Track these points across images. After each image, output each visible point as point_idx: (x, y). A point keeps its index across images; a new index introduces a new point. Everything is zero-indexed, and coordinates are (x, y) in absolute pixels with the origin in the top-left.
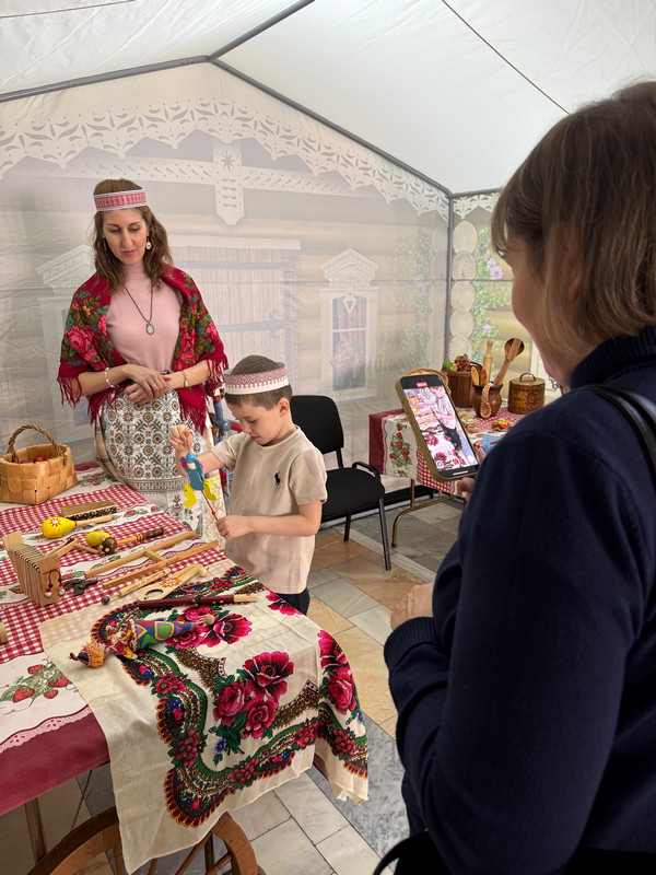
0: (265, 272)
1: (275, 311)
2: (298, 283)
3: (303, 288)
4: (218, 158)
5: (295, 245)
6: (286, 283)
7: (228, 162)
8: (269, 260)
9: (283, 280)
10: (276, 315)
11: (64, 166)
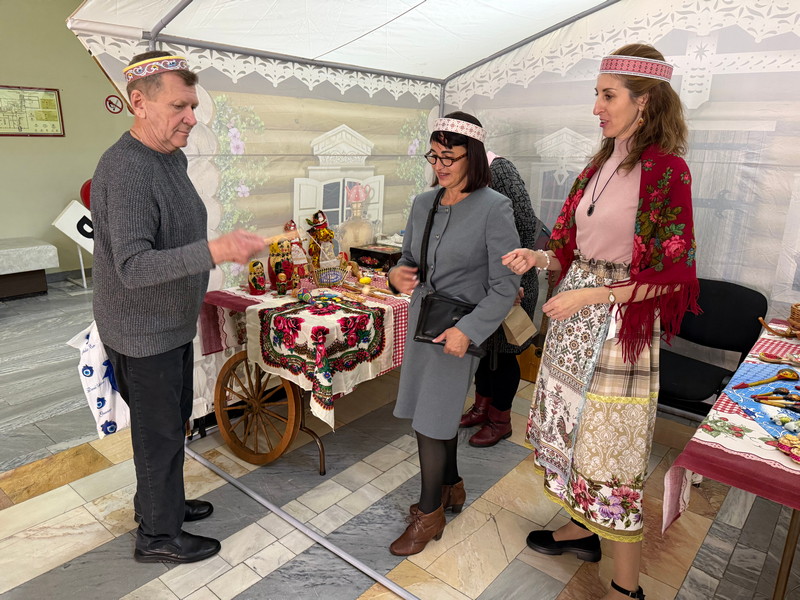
0: (722, 152)
1: (725, 191)
2: (762, 166)
3: (769, 171)
4: (691, 51)
5: (770, 127)
6: (745, 164)
7: (701, 52)
8: (730, 141)
9: (743, 160)
10: (727, 196)
11: (563, 75)
